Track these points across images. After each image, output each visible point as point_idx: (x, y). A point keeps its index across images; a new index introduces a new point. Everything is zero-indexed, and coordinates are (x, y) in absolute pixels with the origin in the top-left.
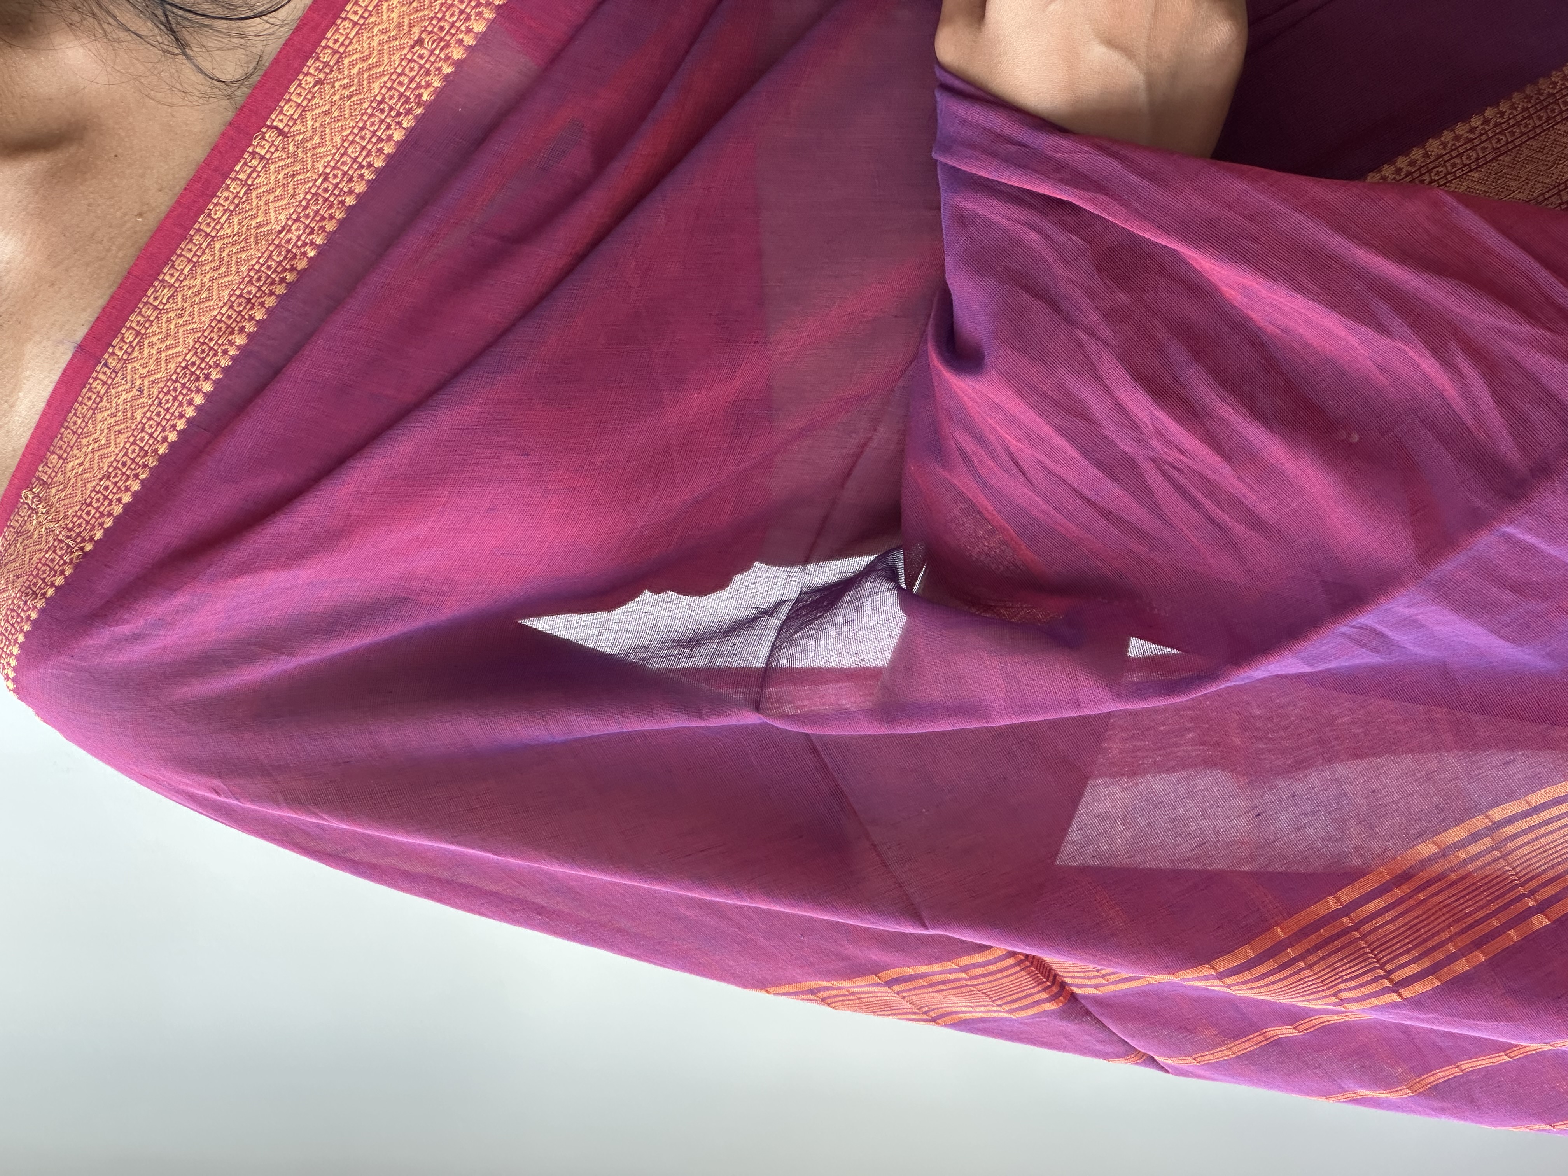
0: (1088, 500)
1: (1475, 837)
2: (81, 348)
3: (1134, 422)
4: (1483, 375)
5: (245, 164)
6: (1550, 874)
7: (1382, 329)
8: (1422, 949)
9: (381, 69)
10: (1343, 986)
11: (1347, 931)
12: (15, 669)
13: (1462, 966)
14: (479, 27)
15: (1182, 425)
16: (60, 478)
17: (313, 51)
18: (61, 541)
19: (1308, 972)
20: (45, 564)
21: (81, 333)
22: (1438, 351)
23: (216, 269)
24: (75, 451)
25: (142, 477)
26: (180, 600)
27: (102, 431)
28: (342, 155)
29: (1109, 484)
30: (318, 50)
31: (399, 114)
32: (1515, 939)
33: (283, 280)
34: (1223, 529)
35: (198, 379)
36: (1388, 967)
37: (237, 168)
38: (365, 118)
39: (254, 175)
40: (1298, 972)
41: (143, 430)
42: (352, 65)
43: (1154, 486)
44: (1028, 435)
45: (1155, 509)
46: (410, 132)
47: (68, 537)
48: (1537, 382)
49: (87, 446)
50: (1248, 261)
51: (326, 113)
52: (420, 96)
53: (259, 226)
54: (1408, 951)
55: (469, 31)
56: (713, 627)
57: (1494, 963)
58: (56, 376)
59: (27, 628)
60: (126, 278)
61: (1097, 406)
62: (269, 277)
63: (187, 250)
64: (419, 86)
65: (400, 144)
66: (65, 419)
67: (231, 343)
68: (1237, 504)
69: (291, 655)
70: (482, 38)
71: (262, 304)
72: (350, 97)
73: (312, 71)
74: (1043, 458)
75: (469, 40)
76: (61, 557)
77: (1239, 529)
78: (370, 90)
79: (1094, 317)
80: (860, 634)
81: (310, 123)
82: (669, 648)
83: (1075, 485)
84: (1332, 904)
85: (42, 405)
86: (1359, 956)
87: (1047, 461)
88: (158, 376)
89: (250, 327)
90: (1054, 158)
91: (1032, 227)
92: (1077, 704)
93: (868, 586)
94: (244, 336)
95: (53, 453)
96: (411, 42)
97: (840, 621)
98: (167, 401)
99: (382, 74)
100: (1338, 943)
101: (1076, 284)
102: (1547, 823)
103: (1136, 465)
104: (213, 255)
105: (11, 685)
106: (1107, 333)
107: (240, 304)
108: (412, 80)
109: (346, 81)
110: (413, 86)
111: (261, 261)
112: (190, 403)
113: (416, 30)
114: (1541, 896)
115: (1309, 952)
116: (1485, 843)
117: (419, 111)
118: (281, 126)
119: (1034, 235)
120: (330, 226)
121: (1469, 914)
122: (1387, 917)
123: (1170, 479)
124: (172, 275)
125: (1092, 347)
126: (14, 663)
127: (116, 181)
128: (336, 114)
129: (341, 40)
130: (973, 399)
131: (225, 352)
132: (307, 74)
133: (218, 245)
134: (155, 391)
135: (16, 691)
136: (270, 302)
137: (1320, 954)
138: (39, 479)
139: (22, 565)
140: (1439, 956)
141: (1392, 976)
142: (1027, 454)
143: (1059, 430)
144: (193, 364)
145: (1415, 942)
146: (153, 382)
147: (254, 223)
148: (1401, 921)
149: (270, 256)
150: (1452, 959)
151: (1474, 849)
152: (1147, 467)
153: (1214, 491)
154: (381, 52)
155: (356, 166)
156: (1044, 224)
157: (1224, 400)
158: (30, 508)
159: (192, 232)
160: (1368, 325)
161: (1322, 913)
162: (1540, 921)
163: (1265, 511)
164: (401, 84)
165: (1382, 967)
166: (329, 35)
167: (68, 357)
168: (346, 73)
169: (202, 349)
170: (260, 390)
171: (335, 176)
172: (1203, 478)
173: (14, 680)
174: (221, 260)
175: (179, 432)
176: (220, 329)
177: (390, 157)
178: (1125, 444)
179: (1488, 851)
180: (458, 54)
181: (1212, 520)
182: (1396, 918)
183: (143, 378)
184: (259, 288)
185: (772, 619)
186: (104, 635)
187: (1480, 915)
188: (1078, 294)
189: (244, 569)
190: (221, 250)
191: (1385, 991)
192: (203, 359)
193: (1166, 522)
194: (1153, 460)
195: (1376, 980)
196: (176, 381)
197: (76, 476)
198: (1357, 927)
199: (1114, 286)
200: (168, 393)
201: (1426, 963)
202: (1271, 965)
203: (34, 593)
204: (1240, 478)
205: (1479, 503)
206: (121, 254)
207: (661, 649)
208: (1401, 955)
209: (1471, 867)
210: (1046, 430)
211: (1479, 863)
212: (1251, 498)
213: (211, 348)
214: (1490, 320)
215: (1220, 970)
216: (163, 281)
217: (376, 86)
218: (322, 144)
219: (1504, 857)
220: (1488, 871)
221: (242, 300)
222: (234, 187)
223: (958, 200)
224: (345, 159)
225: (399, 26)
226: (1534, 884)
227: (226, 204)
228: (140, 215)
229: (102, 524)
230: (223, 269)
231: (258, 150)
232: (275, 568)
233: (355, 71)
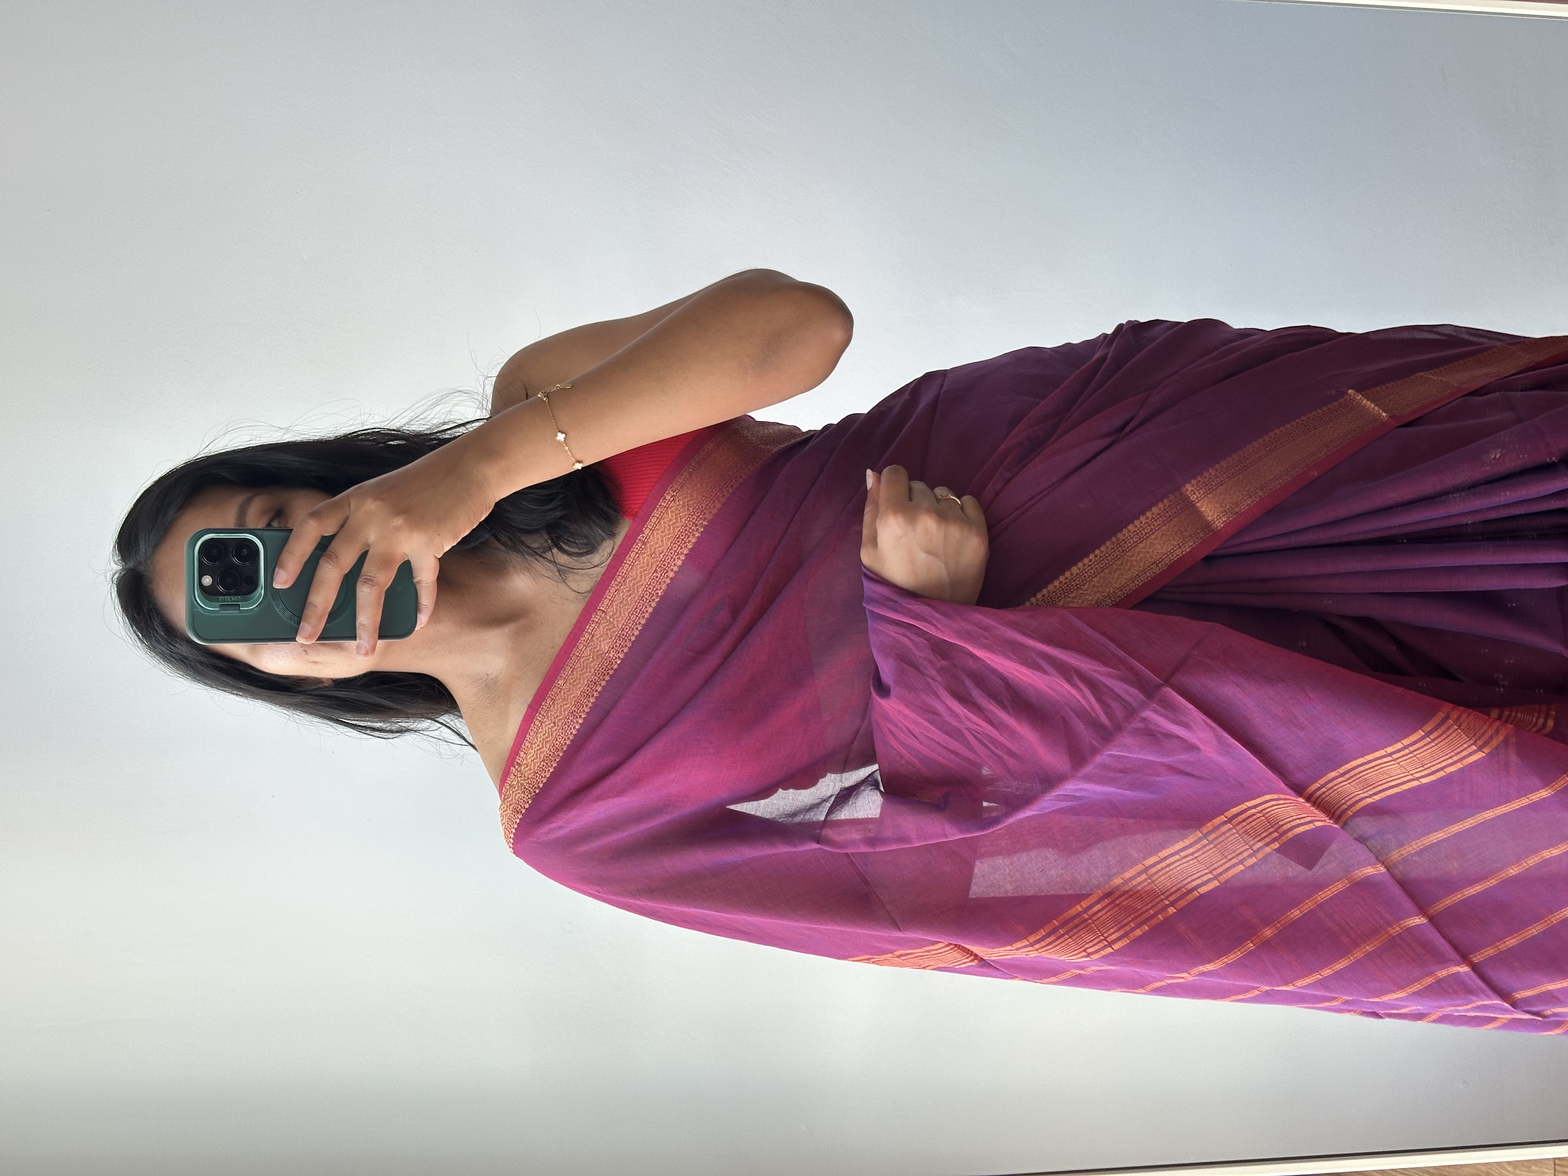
0: (945, 747)
1: (1139, 874)
2: (530, 706)
3: (957, 715)
4: (1089, 688)
5: (590, 626)
6: (1174, 889)
7: (1045, 672)
8: (1119, 926)
9: (641, 583)
10: (1087, 946)
11: (1086, 920)
12: (513, 844)
13: (1138, 932)
14: (679, 563)
15: (975, 715)
16: (525, 762)
17: (614, 577)
18: (527, 789)
19: (1070, 940)
20: (521, 799)
21: (530, 700)
22: (1069, 680)
23: (582, 670)
24: (530, 750)
25: (557, 760)
26: (574, 812)
27: (540, 741)
28: (629, 620)
29: (950, 740)
30: (616, 577)
31: (650, 601)
32: (1162, 919)
33: (608, 674)
34: (999, 757)
35: (577, 718)
36: (1105, 935)
37: (587, 627)
38: (637, 604)
39: (594, 630)
40: (1065, 940)
41: (557, 740)
42: (630, 582)
43: (970, 740)
44: (914, 722)
45: (971, 749)
46: (655, 609)
47: (530, 787)
48: (1112, 691)
49: (535, 748)
50: (986, 648)
51: (621, 603)
52: (658, 593)
53: (598, 651)
54: (1112, 927)
55: (675, 565)
56: (803, 808)
57: (1153, 929)
58: (521, 718)
59: (516, 826)
60: (546, 676)
61: (941, 709)
62: (603, 672)
63: (571, 662)
64: (657, 589)
65: (651, 614)
66: (526, 737)
67: (589, 701)
68: (1003, 746)
69: (623, 831)
70: (680, 567)
71: (600, 684)
72: (629, 596)
73: (614, 586)
74: (922, 731)
75: (676, 569)
76: (527, 795)
77: (1006, 757)
78: (638, 592)
79: (933, 672)
80: (858, 808)
81: (615, 607)
82: (783, 818)
83: (938, 740)
84: (1079, 908)
85: (517, 731)
86: (1091, 931)
87: (924, 732)
88: (561, 717)
89: (596, 694)
90: (907, 607)
91: (905, 636)
92: (946, 836)
93: (862, 788)
94: (594, 698)
95: (522, 751)
96: (653, 572)
97: (850, 803)
98: (565, 728)
99: (642, 585)
100: (1082, 926)
101: (925, 659)
102: (1169, 865)
103: (961, 732)
104: (581, 664)
105: (512, 851)
106: (939, 678)
107: (592, 685)
108: (654, 587)
109: (628, 589)
110: (655, 589)
111: (600, 666)
112: (574, 728)
113: (654, 567)
114: (1172, 898)
115: (1071, 930)
116: (1144, 876)
117: (658, 599)
118: (603, 609)
119: (905, 639)
120: (626, 650)
121: (1140, 909)
122: (1103, 912)
123: (975, 737)
124: (564, 674)
125: (933, 684)
126: (512, 841)
127: (542, 634)
128: (625, 603)
129: (625, 572)
130: (890, 710)
131: (587, 705)
132: (612, 587)
133: (582, 660)
134: (560, 724)
135: (514, 853)
136: (603, 683)
137: (1075, 931)
138: (517, 762)
139: (512, 800)
140: (1127, 928)
141: (1108, 939)
142: (916, 730)
143: (925, 719)
144: (575, 711)
145: (1116, 923)
146: (560, 720)
147: (595, 650)
148: (1109, 914)
149: (603, 664)
150: (1133, 930)
151: (1139, 879)
152: (965, 731)
153: (994, 741)
154: (641, 576)
155: (635, 624)
156: (909, 634)
157: (990, 703)
158: (514, 775)
159: (571, 655)
160: (1039, 671)
161: (1075, 913)
162: (1172, 910)
163: (1014, 748)
164: (650, 589)
165: (1102, 935)
166: (620, 570)
167: (525, 710)
168: (628, 585)
169: (578, 704)
170: (602, 721)
171: (627, 629)
172: (989, 736)
173: (513, 848)
174: (584, 666)
175: (571, 741)
176: (584, 696)
177: (647, 619)
178: (955, 723)
179: (1145, 880)
180: (671, 574)
181: (994, 753)
182: (1107, 912)
183: (555, 718)
184: (599, 678)
185: (828, 803)
186: (545, 828)
187: (1144, 909)
188: (925, 663)
189: (599, 798)
190: (583, 662)
191: (1105, 947)
192: (578, 709)
193: (978, 755)
194: (967, 729)
195: (1100, 941)
196: (569, 719)
197: (531, 761)
198: (1090, 918)
199: (940, 659)
200: (566, 724)
201: (1121, 932)
202: (1053, 938)
203: (517, 811)
204: (1002, 735)
205: (1095, 743)
206: (545, 665)
207: (780, 818)
208: (1110, 929)
209: (1139, 888)
210: (919, 719)
211: (1142, 885)
212: (1008, 743)
213: (581, 704)
214: (1089, 666)
215: (1031, 941)
216: (561, 676)
217: (640, 590)
218: (620, 616)
219: (1153, 882)
220: (1147, 888)
221: (592, 683)
222: (587, 636)
223: (875, 625)
224: (630, 621)
225: (648, 565)
226: (1168, 893)
227: (584, 643)
228: (553, 648)
229: (542, 781)
230: (584, 670)
231: (595, 620)
232: (612, 797)
233: (631, 585)
